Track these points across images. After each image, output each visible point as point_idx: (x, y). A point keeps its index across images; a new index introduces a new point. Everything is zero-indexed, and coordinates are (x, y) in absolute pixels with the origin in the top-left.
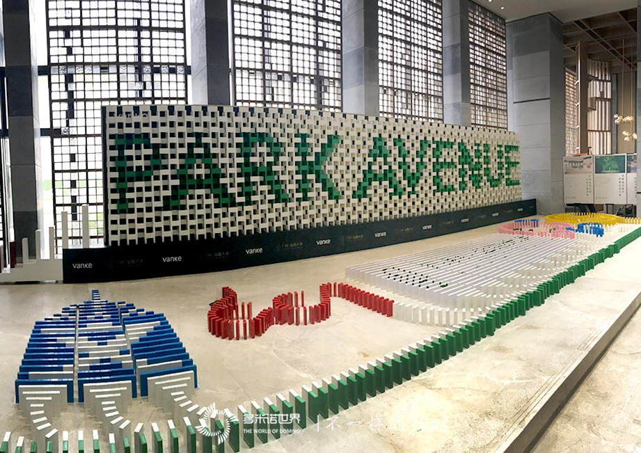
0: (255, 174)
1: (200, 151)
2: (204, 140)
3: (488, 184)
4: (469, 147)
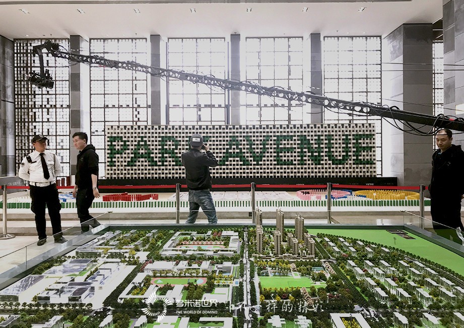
0: (166, 153)
1: (143, 143)
2: (144, 139)
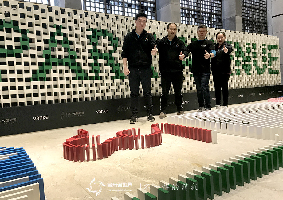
0: (101, 58)
1: (61, 38)
2: (63, 31)
3: (256, 71)
4: (242, 46)
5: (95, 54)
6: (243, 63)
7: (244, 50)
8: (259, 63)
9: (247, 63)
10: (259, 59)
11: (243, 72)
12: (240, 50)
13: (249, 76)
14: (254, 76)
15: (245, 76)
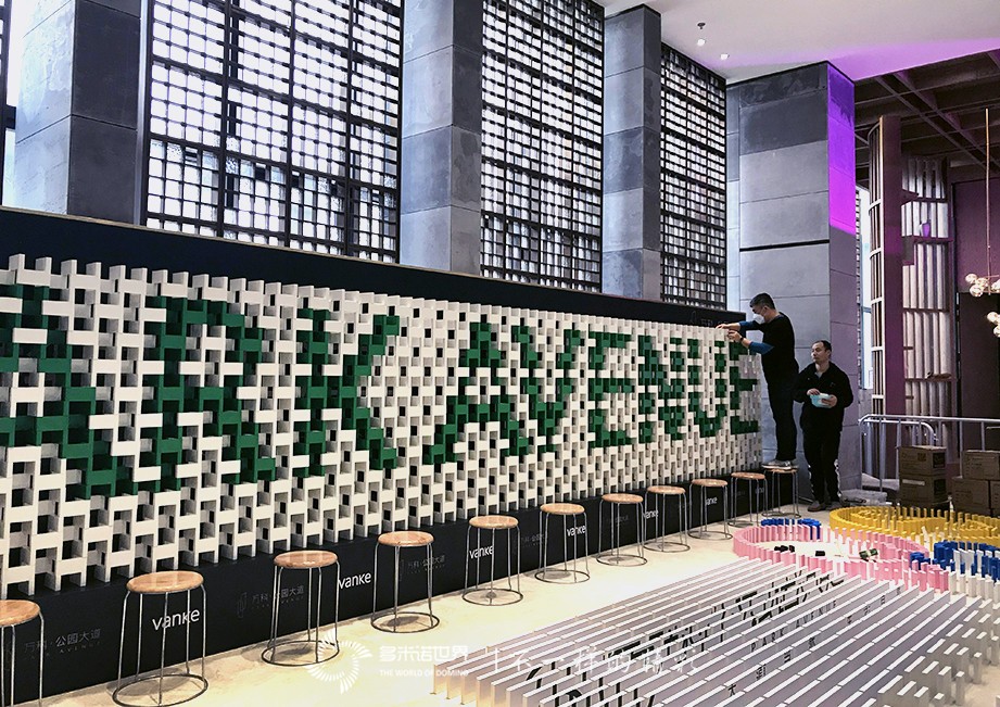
0: (191, 407)
1: (36, 336)
3: (696, 428)
4: (659, 347)
5: (171, 393)
6: (660, 403)
7: (666, 361)
8: (706, 401)
9: (672, 403)
10: (707, 389)
11: (660, 431)
12: (653, 361)
13: (679, 443)
14: (690, 442)
15: (666, 445)
